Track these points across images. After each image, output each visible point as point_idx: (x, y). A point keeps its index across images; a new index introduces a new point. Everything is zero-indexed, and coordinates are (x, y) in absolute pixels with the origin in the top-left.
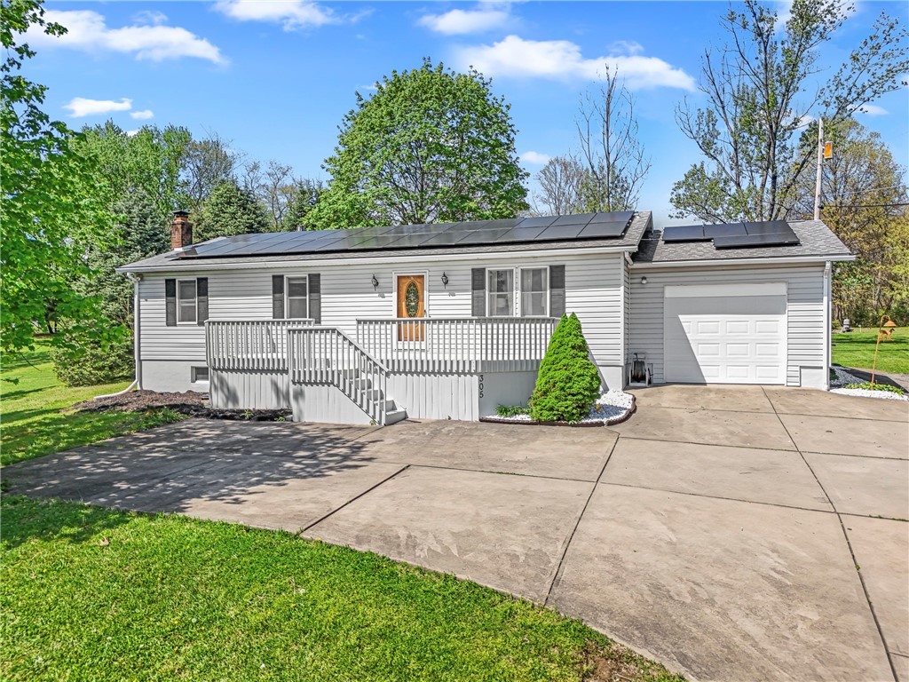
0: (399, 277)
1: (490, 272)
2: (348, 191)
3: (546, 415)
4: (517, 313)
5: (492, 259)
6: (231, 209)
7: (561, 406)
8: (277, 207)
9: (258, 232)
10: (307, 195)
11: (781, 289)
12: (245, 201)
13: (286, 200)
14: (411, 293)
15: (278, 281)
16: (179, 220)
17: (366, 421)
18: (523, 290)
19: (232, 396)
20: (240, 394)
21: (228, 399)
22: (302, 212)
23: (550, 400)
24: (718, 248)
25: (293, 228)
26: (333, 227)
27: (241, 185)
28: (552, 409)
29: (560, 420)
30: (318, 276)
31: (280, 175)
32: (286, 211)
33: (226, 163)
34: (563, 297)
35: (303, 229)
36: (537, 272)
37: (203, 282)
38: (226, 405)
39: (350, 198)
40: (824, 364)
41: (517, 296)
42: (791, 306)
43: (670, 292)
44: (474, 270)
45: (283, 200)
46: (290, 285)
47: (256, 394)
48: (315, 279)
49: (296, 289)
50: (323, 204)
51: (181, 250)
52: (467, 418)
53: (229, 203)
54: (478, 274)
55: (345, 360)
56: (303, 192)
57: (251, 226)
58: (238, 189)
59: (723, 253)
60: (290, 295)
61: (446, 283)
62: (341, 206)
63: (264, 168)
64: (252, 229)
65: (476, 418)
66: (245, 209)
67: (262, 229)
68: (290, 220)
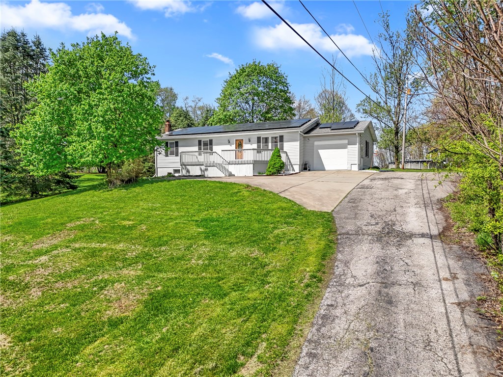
0: (236, 140)
1: (263, 138)
2: (224, 111)
3: (269, 173)
4: (270, 148)
5: (263, 134)
6: (181, 118)
7: (273, 171)
8: (197, 116)
9: (191, 127)
10: (209, 112)
11: (346, 142)
12: (186, 115)
13: (200, 113)
14: (239, 144)
15: (200, 142)
16: (167, 123)
17: (224, 175)
18: (272, 143)
19: (188, 171)
20: (190, 171)
21: (187, 172)
22: (207, 119)
23: (270, 169)
24: (332, 130)
25: (204, 125)
26: (218, 125)
27: (184, 109)
28: (270, 172)
29: (272, 174)
30: (212, 140)
31: (197, 101)
32: (200, 117)
33: (174, 97)
34: (283, 145)
35: (208, 125)
36: (276, 138)
37: (177, 143)
38: (186, 174)
39: (225, 113)
40: (357, 163)
41: (270, 145)
42: (349, 146)
43: (316, 143)
44: (258, 137)
45: (199, 112)
46: (204, 143)
47: (195, 171)
48: (211, 141)
49: (205, 144)
50: (215, 116)
51: (168, 133)
52: (250, 175)
53: (180, 116)
54: (259, 138)
55: (218, 160)
56: (208, 111)
57: (188, 125)
58: (183, 111)
59: (333, 131)
60: (203, 146)
61: (250, 141)
62: (221, 116)
63: (191, 99)
64: (189, 126)
65: (252, 175)
66: (186, 118)
67: (193, 126)
68: (202, 122)
